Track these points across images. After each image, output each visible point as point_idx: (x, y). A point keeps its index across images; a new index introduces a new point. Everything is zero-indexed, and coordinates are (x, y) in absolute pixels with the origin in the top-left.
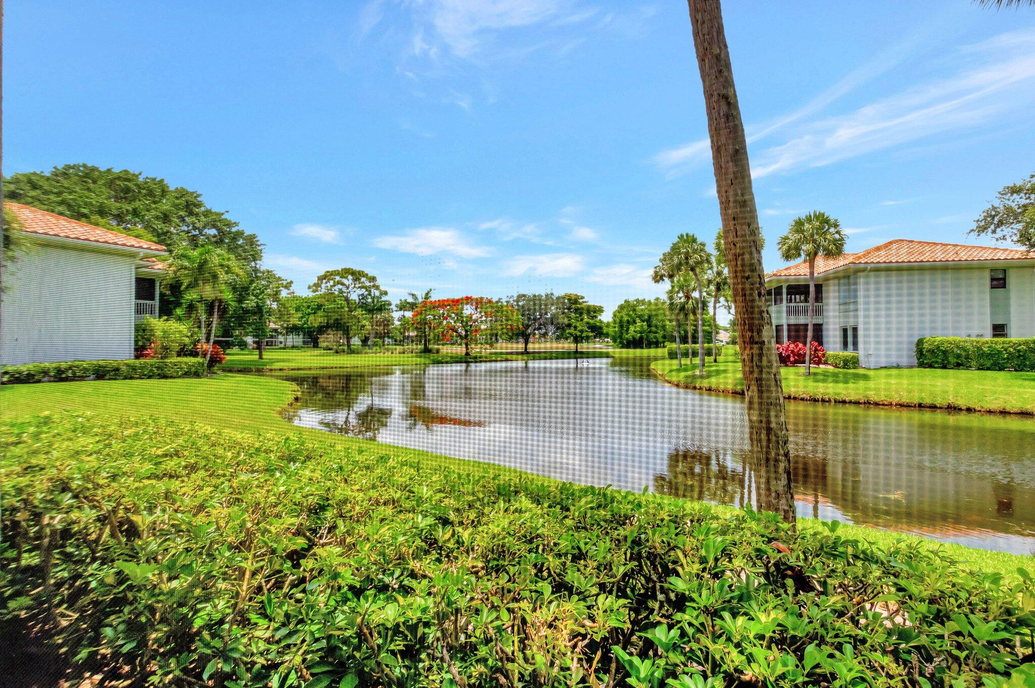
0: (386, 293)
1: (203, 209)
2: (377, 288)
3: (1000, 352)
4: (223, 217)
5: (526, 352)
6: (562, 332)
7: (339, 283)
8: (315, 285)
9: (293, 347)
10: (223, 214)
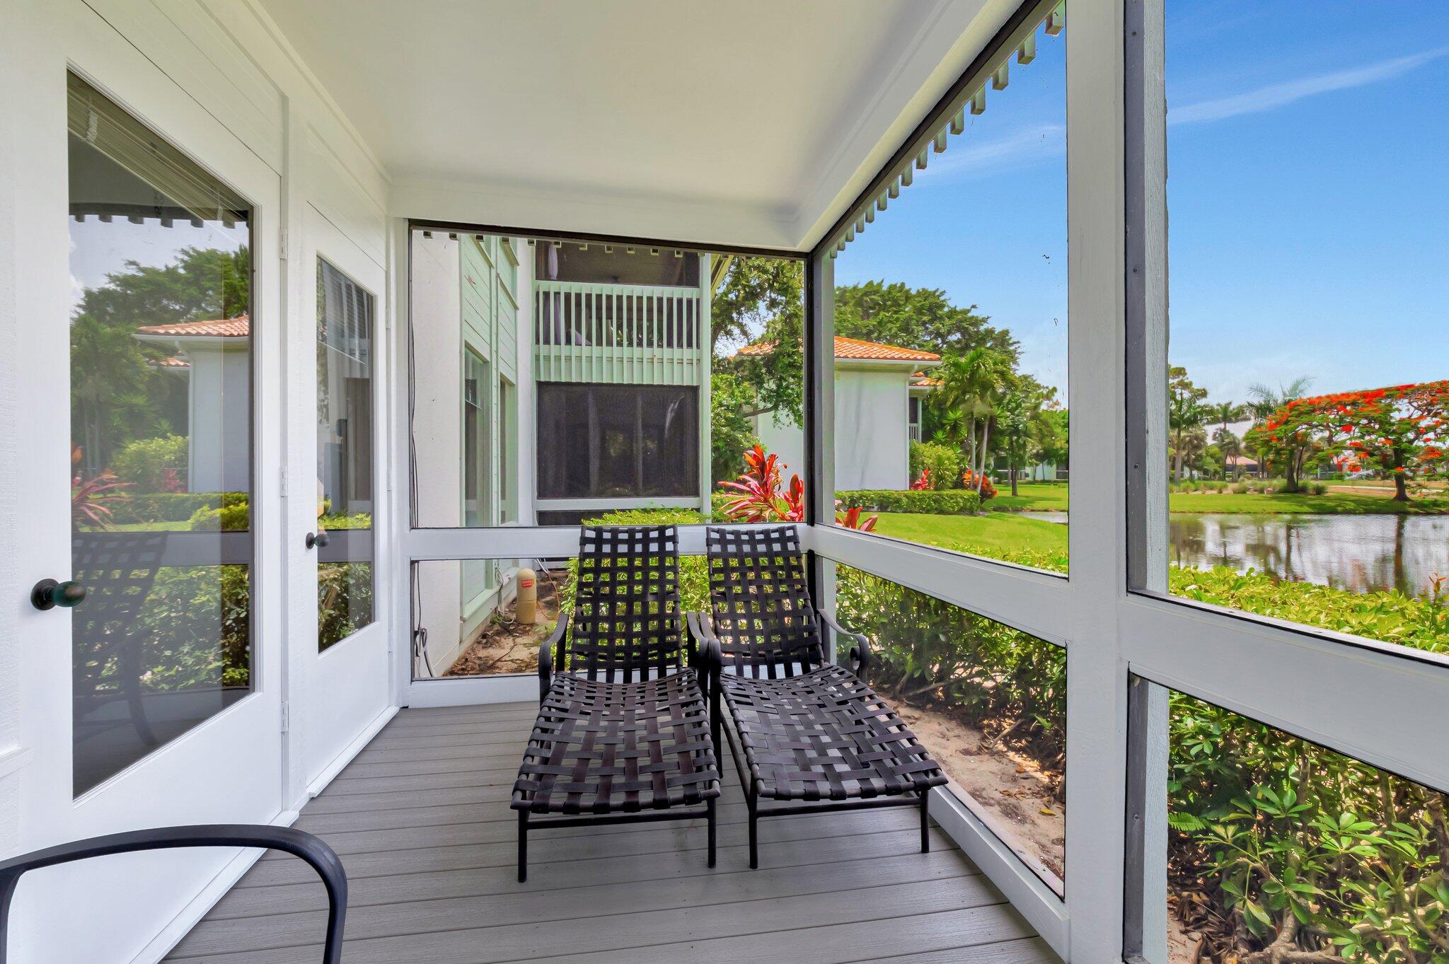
2: (1186, 386)
4: (970, 315)
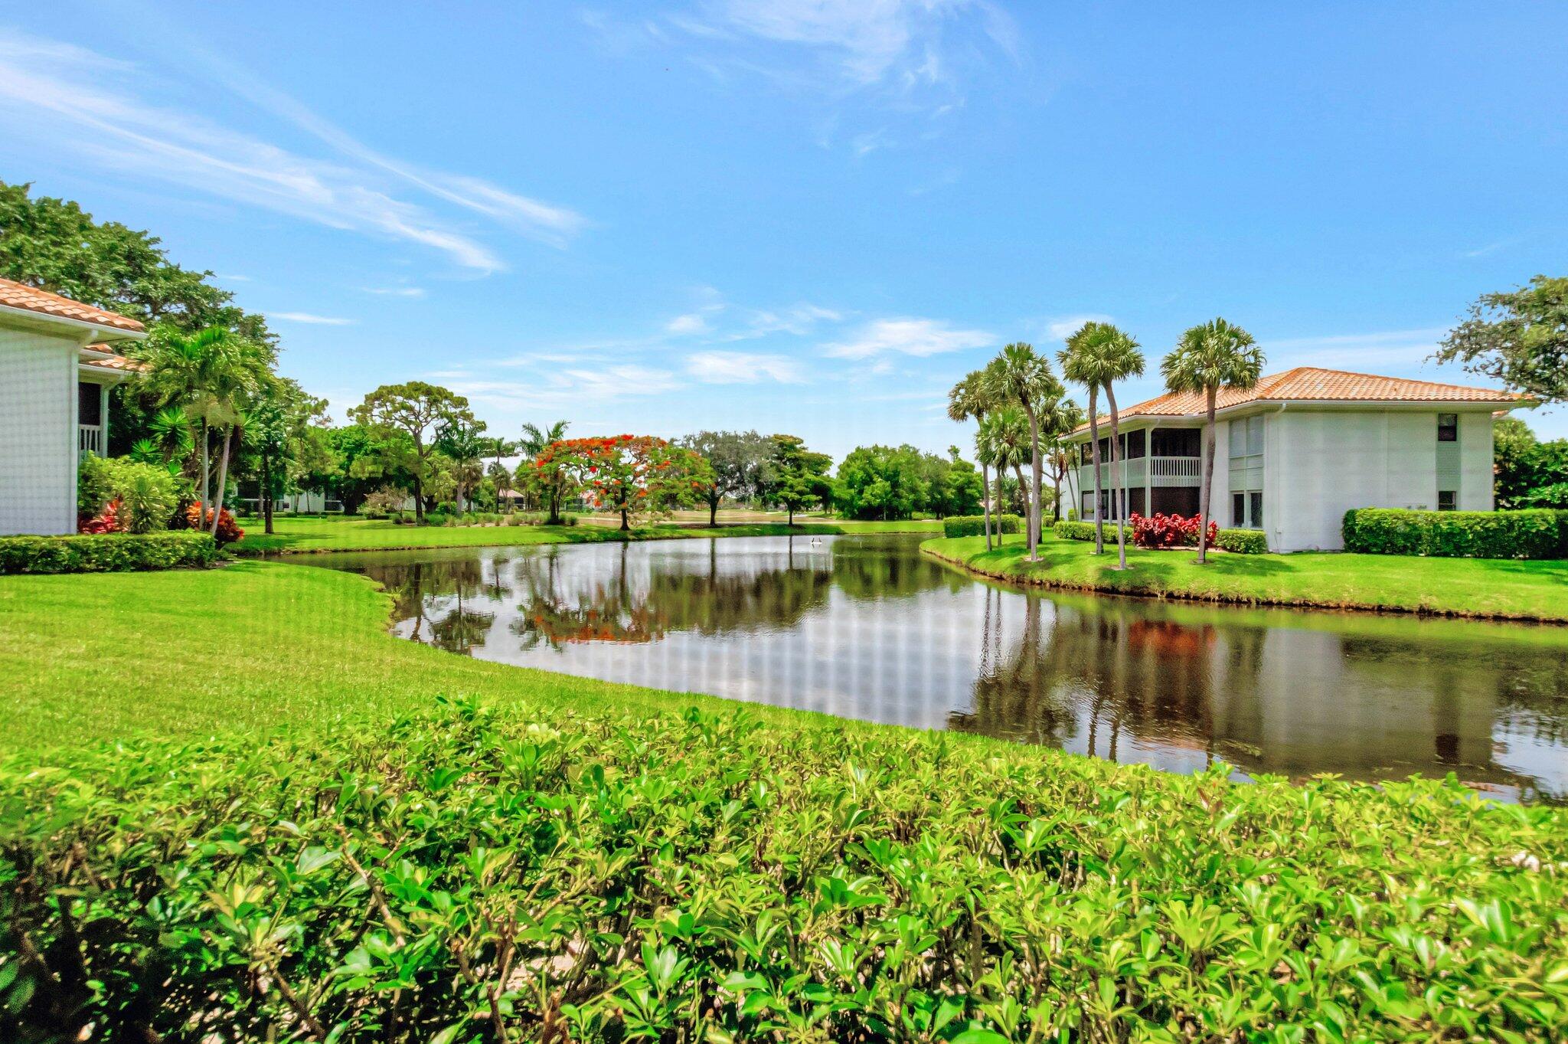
0: (482, 427)
1: (161, 266)
2: (468, 417)
3: (1463, 531)
4: (203, 283)
5: (713, 525)
6: (767, 493)
7: (403, 407)
8: (361, 409)
9: (309, 514)
10: (200, 277)
